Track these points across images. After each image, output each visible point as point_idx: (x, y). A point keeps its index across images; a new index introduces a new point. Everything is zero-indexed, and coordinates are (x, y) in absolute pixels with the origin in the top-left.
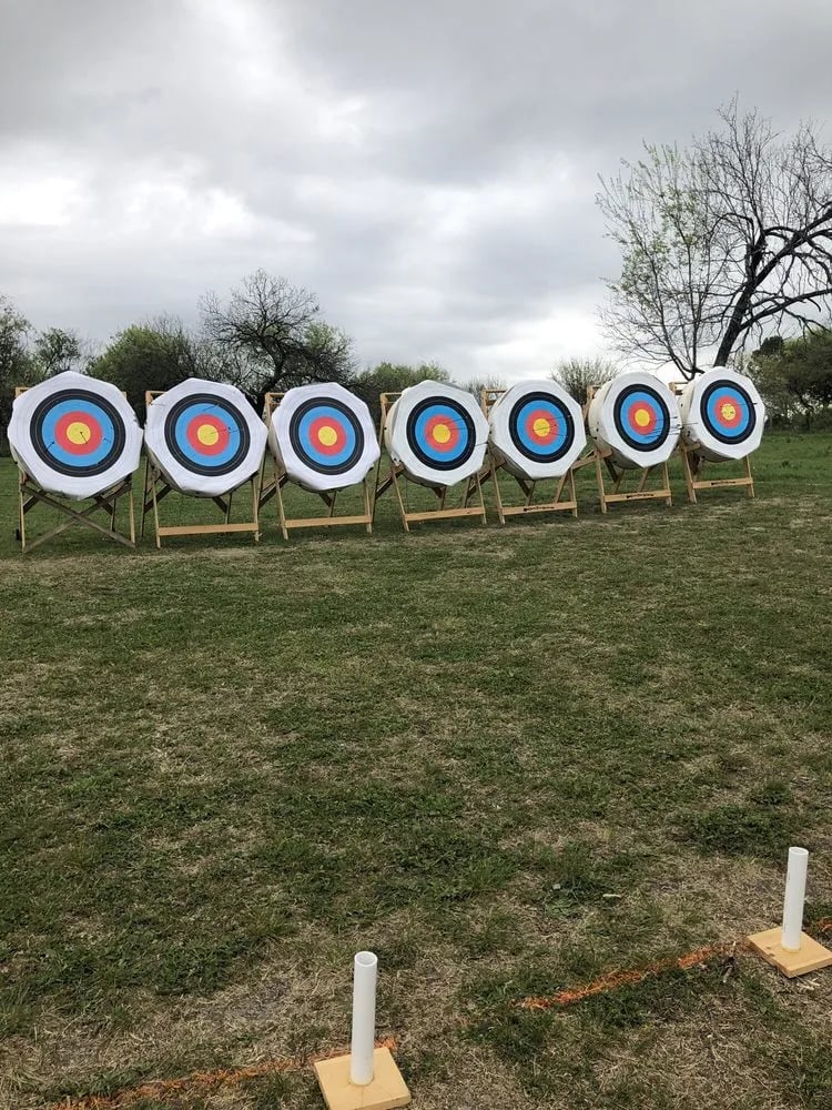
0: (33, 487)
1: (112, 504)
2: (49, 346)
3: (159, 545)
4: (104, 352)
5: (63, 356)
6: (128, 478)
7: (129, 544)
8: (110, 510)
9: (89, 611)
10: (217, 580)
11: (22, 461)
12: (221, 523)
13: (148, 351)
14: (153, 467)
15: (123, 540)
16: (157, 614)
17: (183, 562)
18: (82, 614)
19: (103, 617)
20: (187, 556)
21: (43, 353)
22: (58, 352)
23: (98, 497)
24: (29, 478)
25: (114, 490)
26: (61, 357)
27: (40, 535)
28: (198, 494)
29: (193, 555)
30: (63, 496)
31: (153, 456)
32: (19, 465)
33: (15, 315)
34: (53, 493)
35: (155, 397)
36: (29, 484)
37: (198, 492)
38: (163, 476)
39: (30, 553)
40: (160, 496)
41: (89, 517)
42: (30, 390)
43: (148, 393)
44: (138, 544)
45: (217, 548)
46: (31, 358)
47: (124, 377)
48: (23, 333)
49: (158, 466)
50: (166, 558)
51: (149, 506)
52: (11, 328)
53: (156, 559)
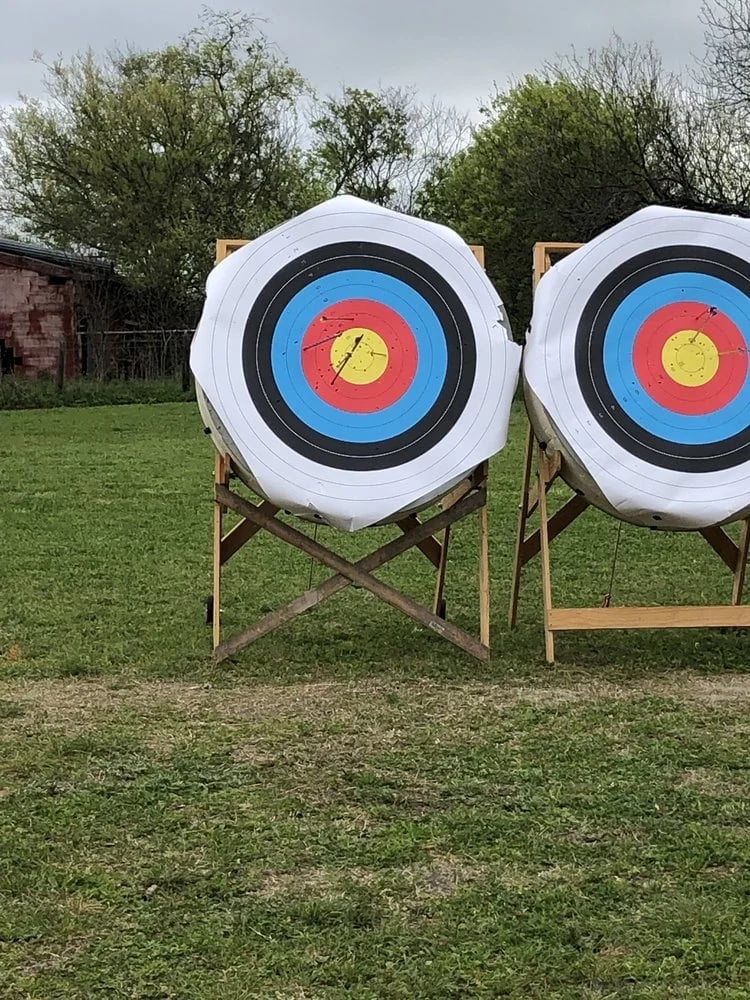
0: (246, 494)
1: (439, 537)
2: (344, 132)
3: (550, 658)
4: (467, 142)
5: (375, 154)
6: (479, 473)
7: (474, 649)
8: (436, 554)
9: (335, 853)
10: (694, 775)
11: (221, 427)
12: (721, 599)
13: (570, 136)
14: (543, 446)
15: (459, 638)
16: (514, 881)
17: (608, 712)
18: (316, 863)
19: (369, 878)
20: (621, 694)
21: (330, 152)
22: (362, 145)
23: (407, 519)
24: (236, 471)
25: (446, 504)
26: (368, 159)
27: (265, 610)
28: (657, 522)
29: (637, 692)
30: (316, 518)
31: (542, 417)
32: (215, 436)
33: (269, 61)
34: (291, 509)
35: (555, 257)
36: (235, 485)
37: (658, 516)
38: (567, 469)
39: (230, 662)
40: (557, 526)
41: (377, 574)
42: (249, 247)
43: (539, 250)
44: (496, 652)
45: (704, 672)
46: (303, 162)
47: (510, 202)
48: (286, 102)
49: (553, 443)
50: (563, 695)
51: (529, 550)
52: (259, 92)
53: (536, 696)
